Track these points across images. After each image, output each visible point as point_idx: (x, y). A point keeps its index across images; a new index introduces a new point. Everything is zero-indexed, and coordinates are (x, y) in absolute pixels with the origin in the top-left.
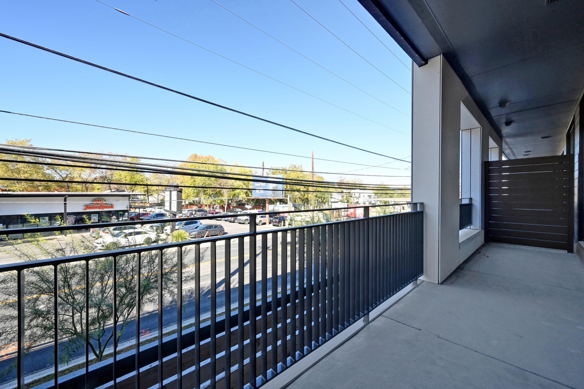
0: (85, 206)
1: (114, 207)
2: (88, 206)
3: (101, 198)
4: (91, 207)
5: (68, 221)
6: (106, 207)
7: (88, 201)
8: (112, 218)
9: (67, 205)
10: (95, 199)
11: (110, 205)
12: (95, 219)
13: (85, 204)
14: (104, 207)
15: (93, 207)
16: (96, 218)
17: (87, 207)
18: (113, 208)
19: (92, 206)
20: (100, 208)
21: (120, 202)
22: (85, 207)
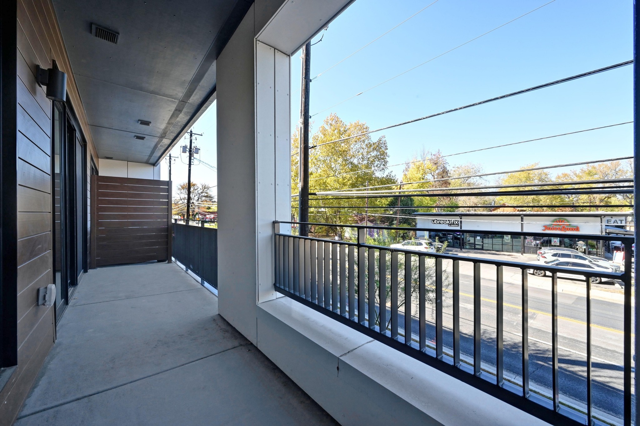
0: (544, 226)
1: (580, 229)
2: (548, 227)
3: (562, 218)
4: (550, 229)
5: (527, 241)
6: (569, 230)
7: (548, 221)
8: (578, 243)
9: (524, 225)
10: (556, 219)
11: (575, 226)
12: (555, 241)
13: (544, 224)
14: (566, 229)
15: (553, 229)
16: (557, 241)
17: (546, 227)
18: (579, 231)
19: (552, 227)
20: (561, 230)
21: (589, 224)
22: (544, 228)
